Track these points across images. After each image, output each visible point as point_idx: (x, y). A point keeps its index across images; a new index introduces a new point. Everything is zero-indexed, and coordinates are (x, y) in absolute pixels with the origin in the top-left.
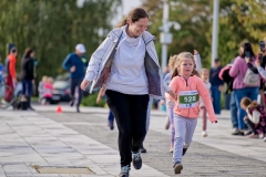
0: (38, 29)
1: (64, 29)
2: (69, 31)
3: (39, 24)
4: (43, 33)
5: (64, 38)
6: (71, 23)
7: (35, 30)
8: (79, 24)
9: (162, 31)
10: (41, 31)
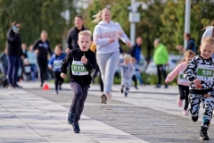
0: (11, 11)
1: (35, 10)
2: (39, 13)
3: (12, 6)
4: (16, 14)
5: (34, 19)
6: (41, 5)
7: (8, 11)
8: (47, 6)
9: (130, 11)
10: (14, 12)
